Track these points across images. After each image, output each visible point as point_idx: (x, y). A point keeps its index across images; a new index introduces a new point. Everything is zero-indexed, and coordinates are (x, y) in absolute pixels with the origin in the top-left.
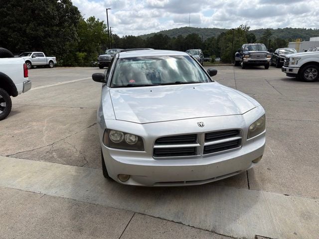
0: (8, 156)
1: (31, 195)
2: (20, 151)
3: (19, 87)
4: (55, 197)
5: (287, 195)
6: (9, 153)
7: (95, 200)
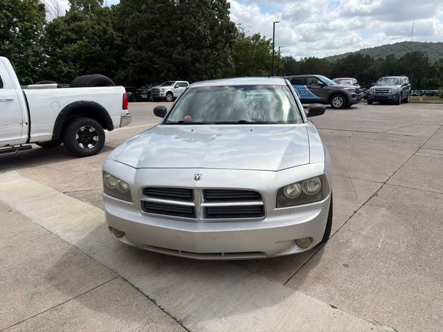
0: (64, 193)
1: (46, 235)
2: (79, 189)
3: (115, 120)
4: (63, 241)
5: (336, 308)
6: (69, 190)
7: (94, 254)
